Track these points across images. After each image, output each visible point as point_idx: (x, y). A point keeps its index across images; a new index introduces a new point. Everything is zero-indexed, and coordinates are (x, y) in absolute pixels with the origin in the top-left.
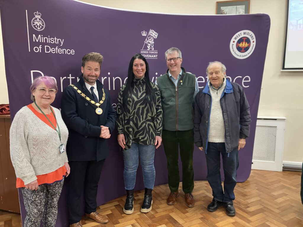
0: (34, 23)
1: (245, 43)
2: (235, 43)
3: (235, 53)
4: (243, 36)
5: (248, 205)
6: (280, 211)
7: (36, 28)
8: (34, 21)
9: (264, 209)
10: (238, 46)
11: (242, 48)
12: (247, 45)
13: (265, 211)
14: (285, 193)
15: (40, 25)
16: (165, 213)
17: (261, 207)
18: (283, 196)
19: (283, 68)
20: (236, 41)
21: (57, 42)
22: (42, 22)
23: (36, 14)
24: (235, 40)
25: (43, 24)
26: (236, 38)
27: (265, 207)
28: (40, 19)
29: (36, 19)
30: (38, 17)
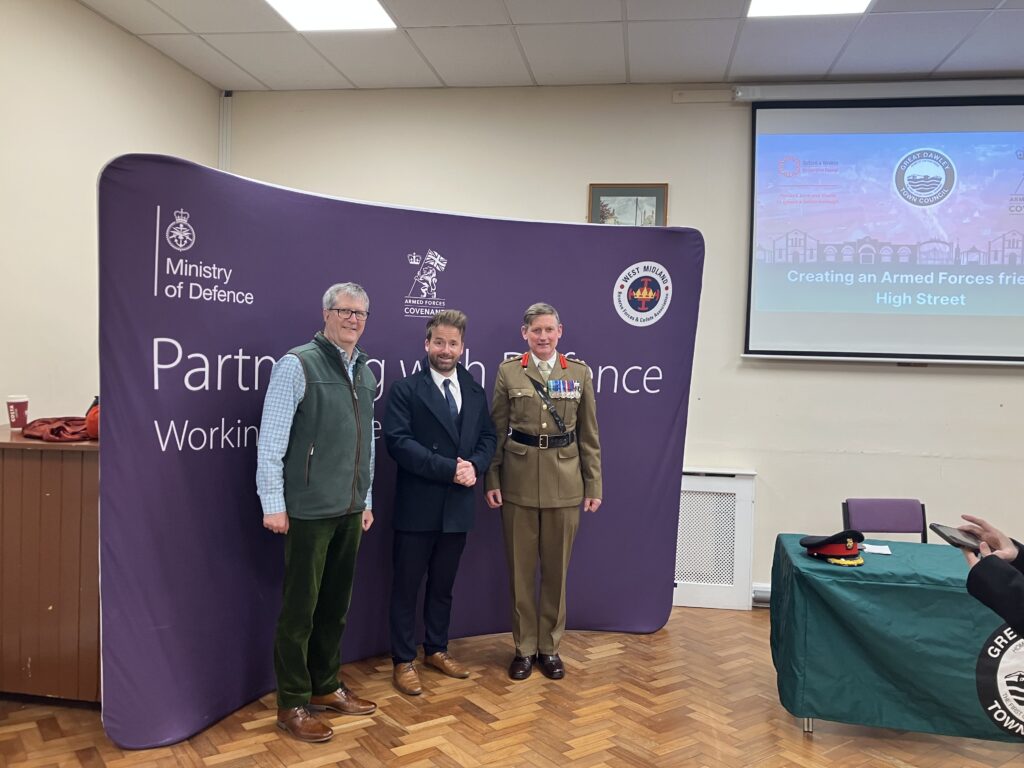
0: (171, 234)
1: (648, 291)
2: (625, 291)
3: (626, 314)
4: (642, 274)
5: (655, 677)
7: (175, 244)
8: (172, 229)
9: (691, 682)
10: (633, 297)
11: (641, 302)
12: (651, 295)
13: (691, 685)
15: (185, 238)
16: (453, 696)
17: (684, 678)
19: (747, 351)
20: (627, 285)
21: (216, 275)
22: (190, 232)
23: (178, 214)
24: (624, 283)
25: (191, 236)
26: (626, 279)
27: (692, 679)
28: (185, 226)
29: (178, 225)
30: (182, 220)
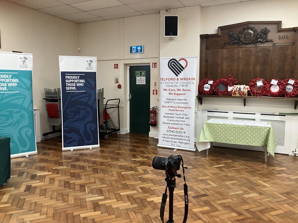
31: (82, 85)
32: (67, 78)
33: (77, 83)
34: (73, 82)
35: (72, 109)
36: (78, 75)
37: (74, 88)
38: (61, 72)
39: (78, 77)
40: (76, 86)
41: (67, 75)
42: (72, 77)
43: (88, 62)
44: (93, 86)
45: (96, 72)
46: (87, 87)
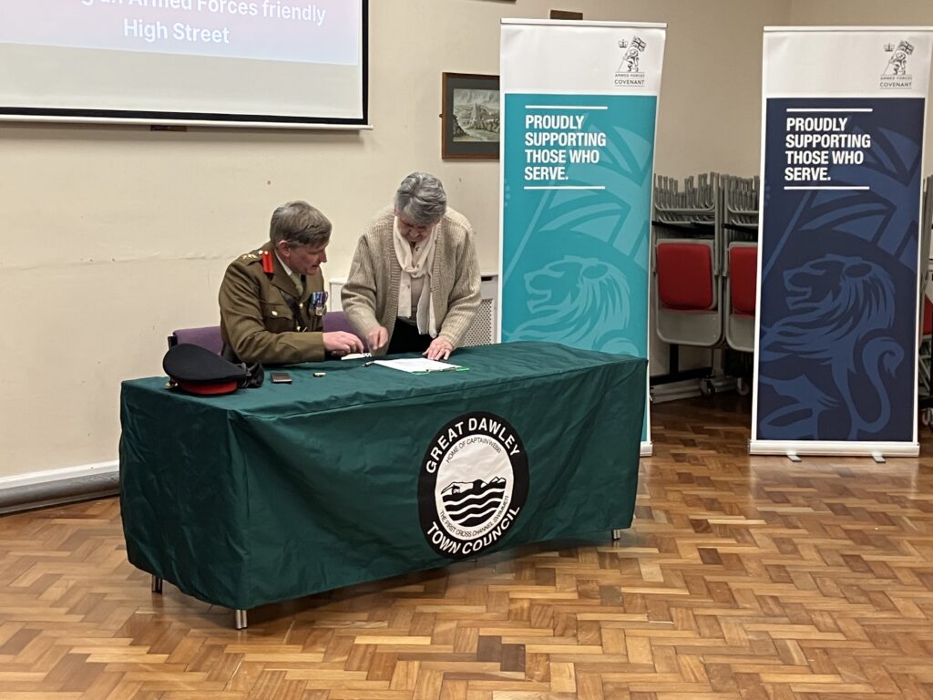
6: (83, 616)
14: (50, 572)
18: (54, 583)
31: (856, 158)
32: (793, 128)
33: (836, 150)
34: (819, 144)
35: (806, 269)
36: (843, 115)
37: (820, 174)
38: (768, 100)
39: (843, 123)
40: (831, 166)
41: (795, 115)
42: (814, 122)
43: (890, 54)
44: (908, 167)
45: (923, 99)
46: (879, 167)
